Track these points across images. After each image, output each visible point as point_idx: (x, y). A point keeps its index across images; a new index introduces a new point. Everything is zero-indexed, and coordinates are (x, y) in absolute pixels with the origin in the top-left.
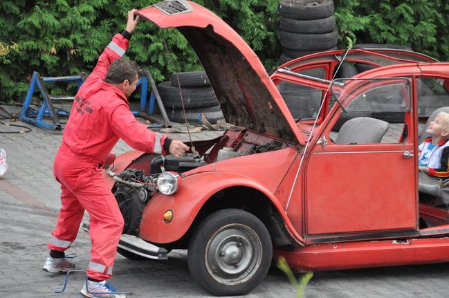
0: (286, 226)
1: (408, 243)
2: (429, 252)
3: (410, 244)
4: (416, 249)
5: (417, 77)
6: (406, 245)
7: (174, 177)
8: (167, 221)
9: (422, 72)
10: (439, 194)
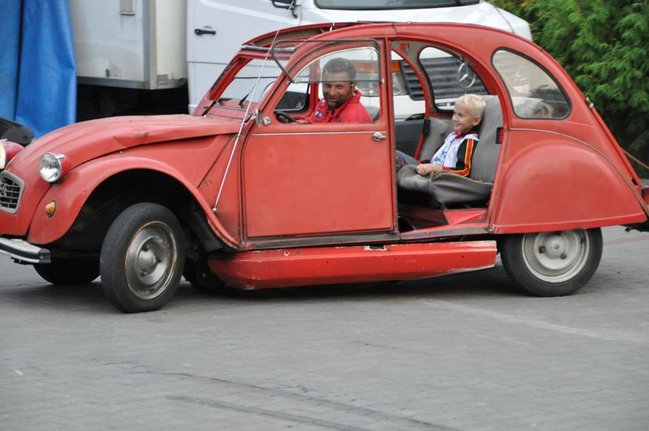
0: (209, 222)
1: (385, 249)
2: (414, 261)
3: (388, 251)
4: (396, 258)
5: (391, 39)
6: (383, 252)
7: (57, 157)
8: (50, 214)
9: (397, 33)
10: (430, 190)
